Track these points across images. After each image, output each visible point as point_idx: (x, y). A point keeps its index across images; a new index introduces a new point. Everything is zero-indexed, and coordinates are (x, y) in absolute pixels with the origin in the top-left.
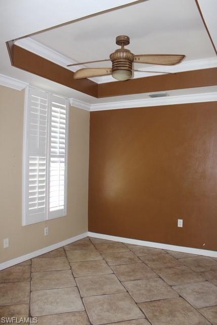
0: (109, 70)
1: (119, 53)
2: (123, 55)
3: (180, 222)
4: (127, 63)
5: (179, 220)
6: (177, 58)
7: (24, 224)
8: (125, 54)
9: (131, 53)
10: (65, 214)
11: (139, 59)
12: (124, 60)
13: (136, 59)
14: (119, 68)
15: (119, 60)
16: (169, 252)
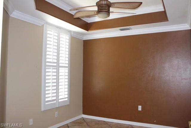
0: (95, 12)
1: (102, 2)
2: (104, 3)
3: (140, 107)
4: (107, 7)
5: (139, 106)
6: (138, 4)
7: (43, 110)
8: (105, 2)
9: (109, 2)
10: (68, 103)
11: (114, 5)
12: (105, 6)
13: (112, 5)
14: (102, 10)
15: (102, 6)
16: (133, 126)
